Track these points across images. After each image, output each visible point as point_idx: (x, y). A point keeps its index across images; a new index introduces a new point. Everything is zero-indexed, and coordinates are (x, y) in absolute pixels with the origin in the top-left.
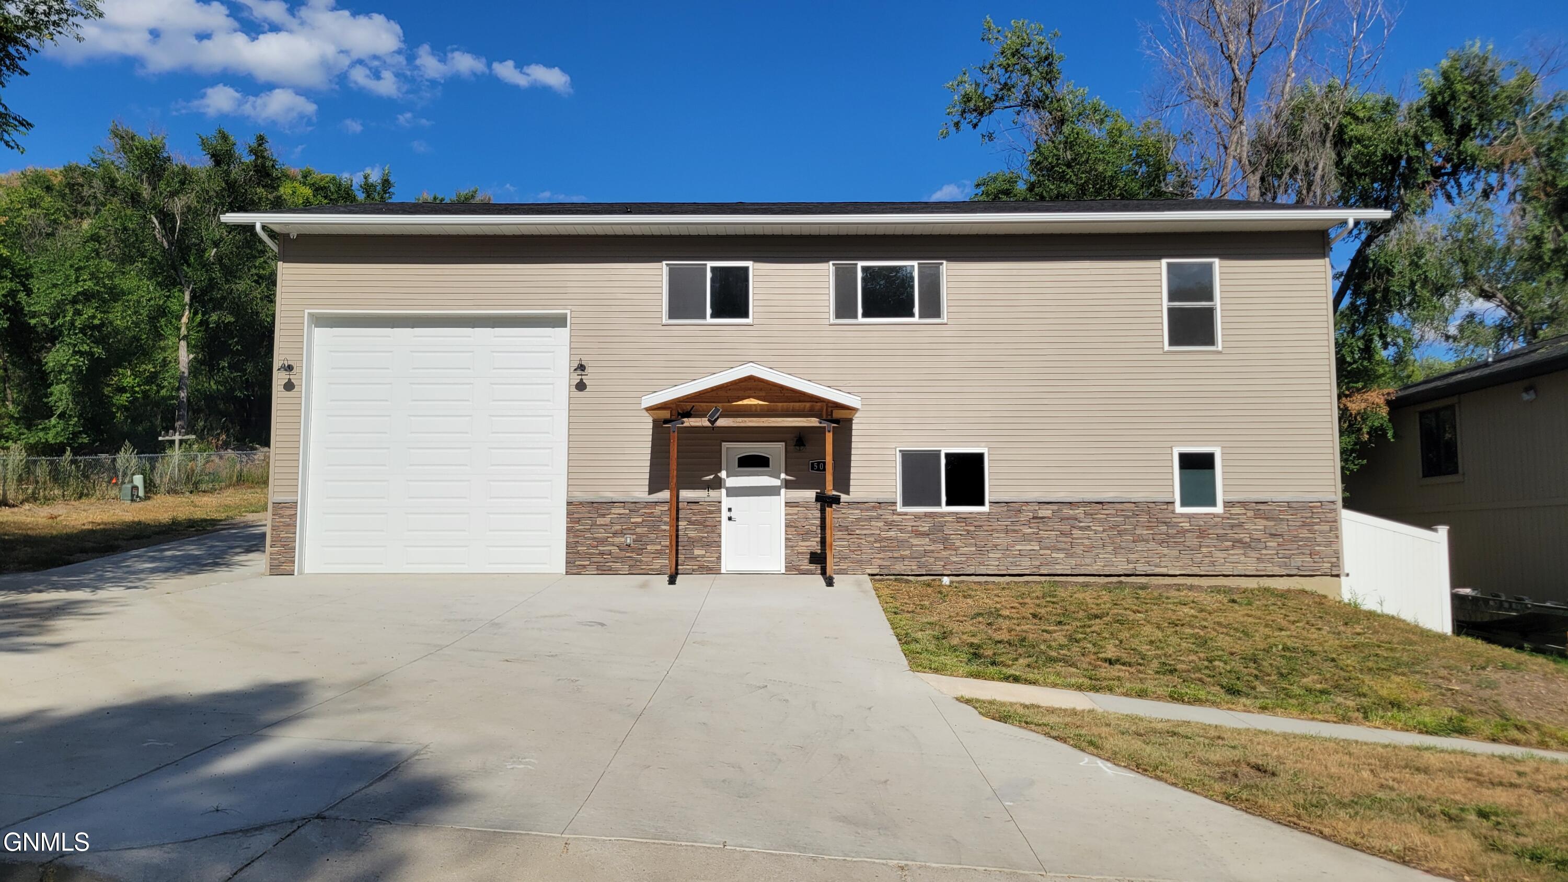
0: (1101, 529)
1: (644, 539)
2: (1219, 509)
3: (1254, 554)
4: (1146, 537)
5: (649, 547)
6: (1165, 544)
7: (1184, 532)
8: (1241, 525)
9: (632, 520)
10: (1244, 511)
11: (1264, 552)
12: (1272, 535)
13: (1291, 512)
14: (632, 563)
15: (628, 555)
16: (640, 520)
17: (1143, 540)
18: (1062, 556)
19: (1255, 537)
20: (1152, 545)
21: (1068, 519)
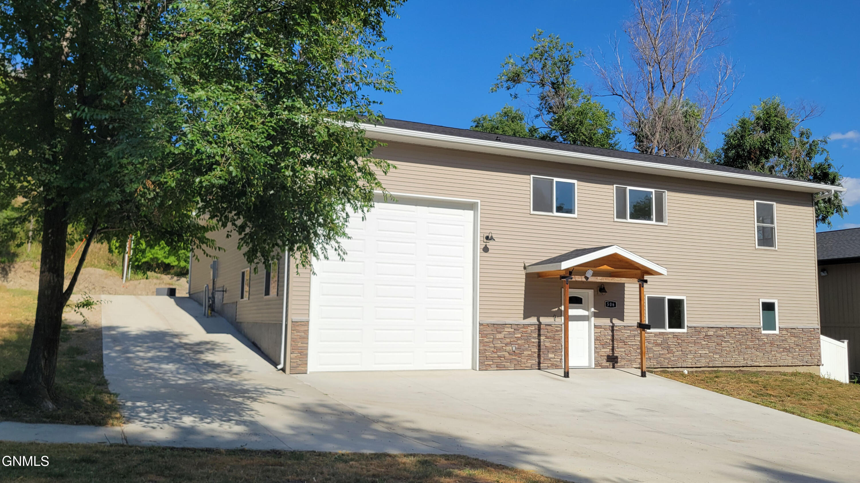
0: (733, 342)
1: (522, 347)
2: (777, 332)
3: (790, 355)
4: (751, 346)
5: (525, 353)
6: (758, 350)
7: (765, 343)
8: (786, 340)
9: (516, 336)
10: (787, 333)
11: (794, 354)
12: (797, 345)
13: (804, 333)
14: (516, 363)
15: (514, 357)
16: (519, 335)
17: (750, 348)
18: (718, 356)
19: (791, 346)
20: (753, 351)
21: (720, 336)
